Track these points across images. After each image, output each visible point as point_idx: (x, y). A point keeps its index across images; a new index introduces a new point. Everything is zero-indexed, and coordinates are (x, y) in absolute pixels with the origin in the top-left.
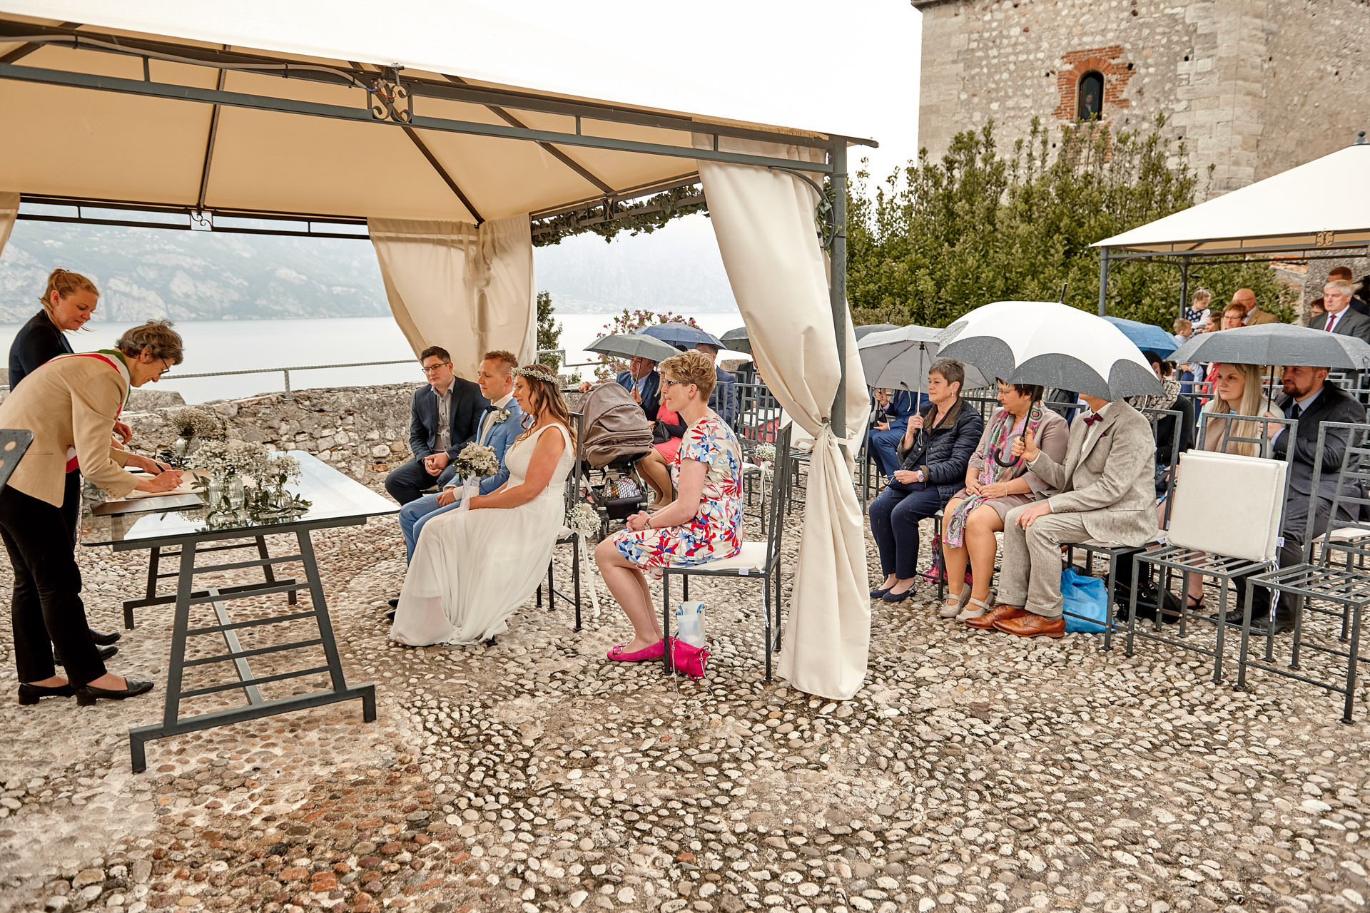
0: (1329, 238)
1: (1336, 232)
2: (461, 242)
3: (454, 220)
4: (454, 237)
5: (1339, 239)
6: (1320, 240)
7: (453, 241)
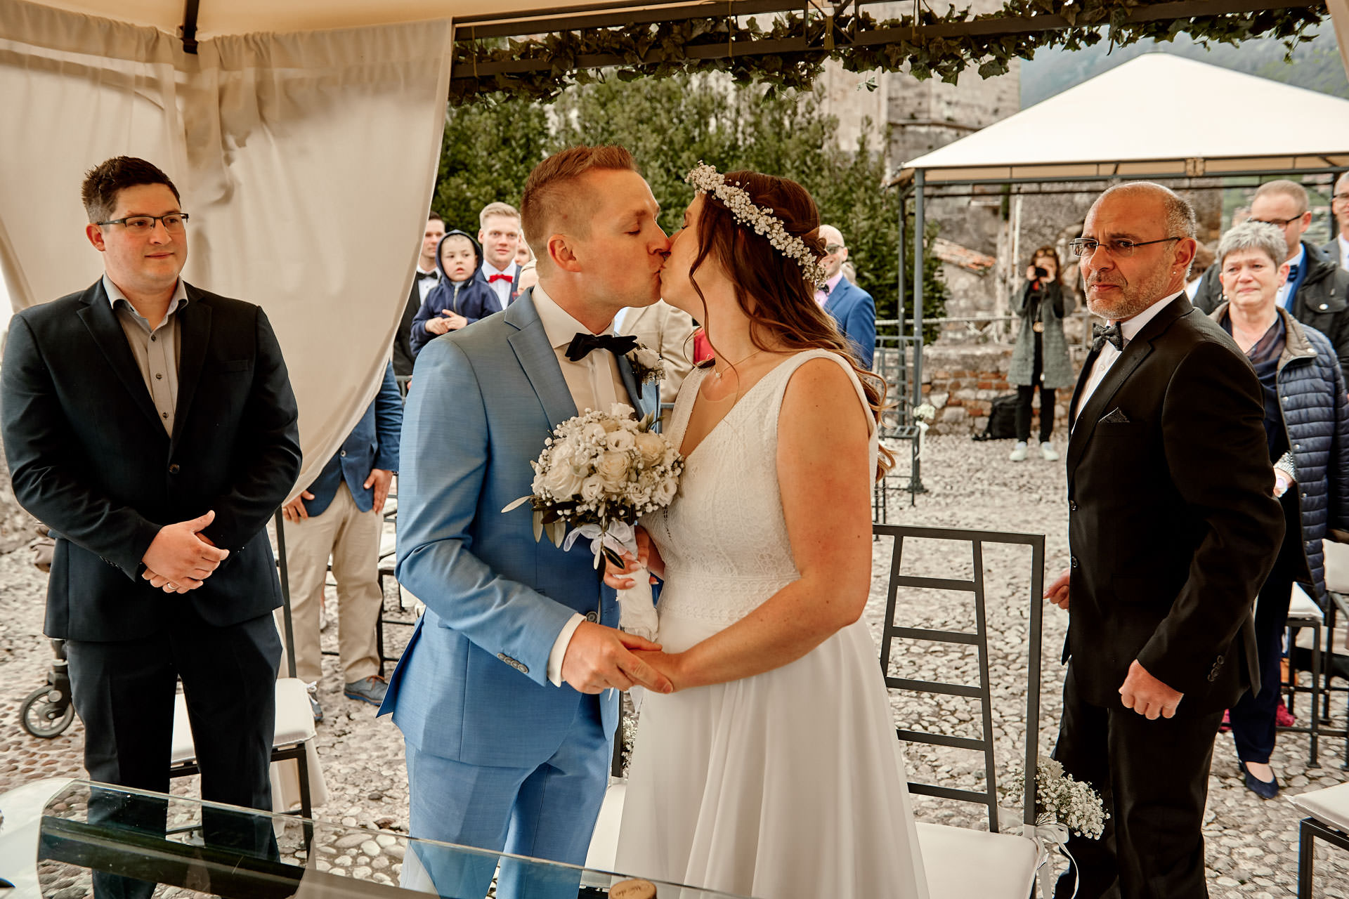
0: (1200, 167)
1: (1206, 159)
2: (154, 84)
3: (140, 23)
4: (144, 70)
5: (1212, 167)
6: (1190, 167)
7: (138, 80)
